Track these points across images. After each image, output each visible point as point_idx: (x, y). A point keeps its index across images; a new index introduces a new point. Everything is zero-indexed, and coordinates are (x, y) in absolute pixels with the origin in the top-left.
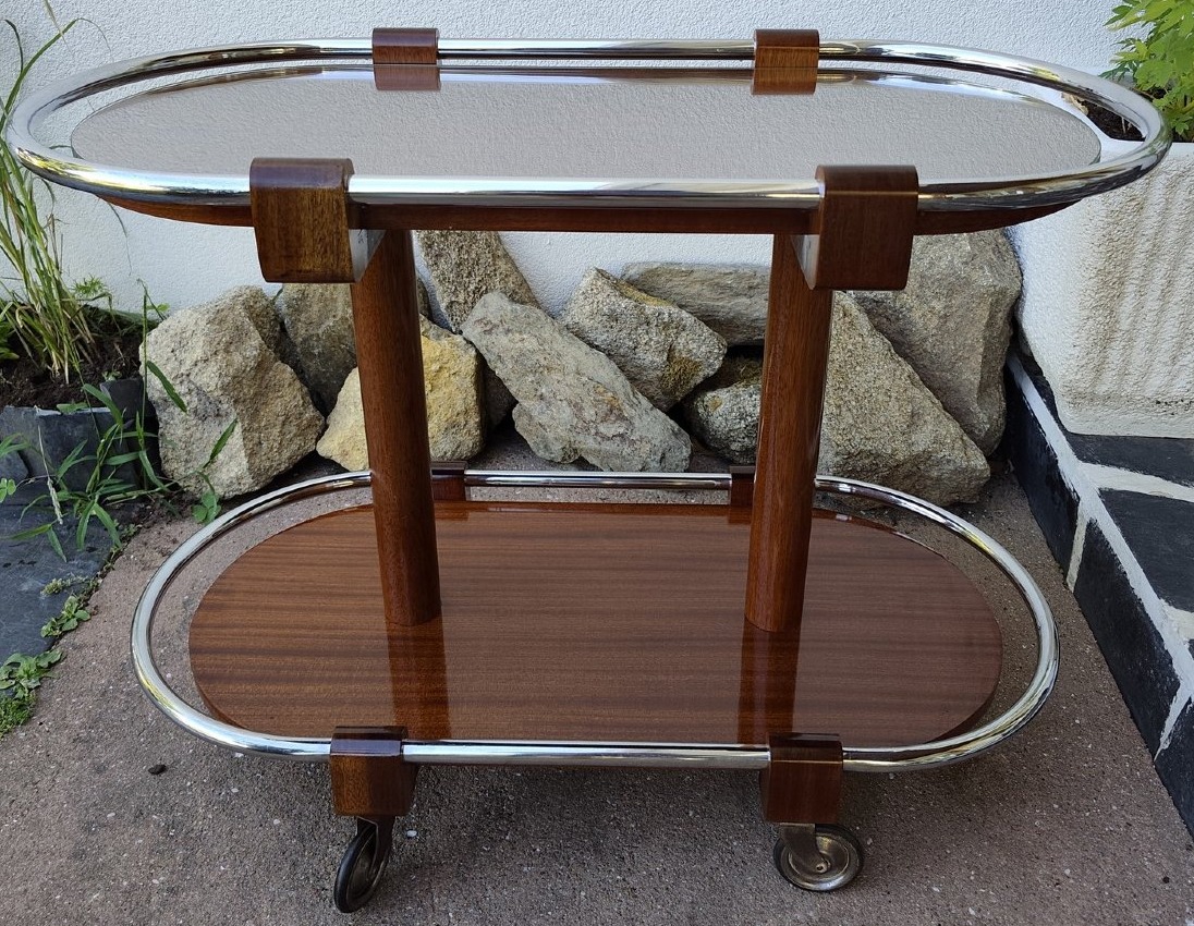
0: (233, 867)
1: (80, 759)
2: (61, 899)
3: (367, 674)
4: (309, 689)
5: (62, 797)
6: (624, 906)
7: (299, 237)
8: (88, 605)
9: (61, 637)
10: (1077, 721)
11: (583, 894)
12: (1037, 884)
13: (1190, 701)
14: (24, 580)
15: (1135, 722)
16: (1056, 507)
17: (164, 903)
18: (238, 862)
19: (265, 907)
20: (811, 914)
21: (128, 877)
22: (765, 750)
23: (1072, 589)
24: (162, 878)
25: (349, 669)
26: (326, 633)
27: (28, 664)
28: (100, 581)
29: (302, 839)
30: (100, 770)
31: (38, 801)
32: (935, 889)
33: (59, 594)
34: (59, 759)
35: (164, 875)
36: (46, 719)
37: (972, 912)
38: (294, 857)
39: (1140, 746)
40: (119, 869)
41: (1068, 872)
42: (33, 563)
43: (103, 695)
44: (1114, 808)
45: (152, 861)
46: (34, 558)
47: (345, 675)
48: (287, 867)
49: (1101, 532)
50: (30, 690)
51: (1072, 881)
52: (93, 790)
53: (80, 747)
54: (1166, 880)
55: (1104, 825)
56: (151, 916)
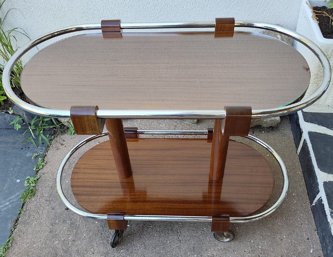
0: (87, 235)
1: (48, 206)
2: (49, 243)
4: (101, 197)
5: (45, 216)
6: (178, 245)
7: (85, 127)
8: (44, 161)
9: (39, 170)
10: (293, 195)
11: (168, 241)
12: (277, 240)
13: (321, 197)
14: (27, 153)
15: (308, 195)
16: (297, 131)
17: (72, 244)
18: (88, 233)
19: (95, 245)
20: (222, 247)
21: (63, 238)
22: (211, 218)
23: (298, 154)
24: (71, 238)
26: (104, 181)
27: (32, 179)
28: (46, 153)
29: (103, 227)
30: (53, 209)
31: (40, 217)
32: (252, 241)
33: (36, 157)
34: (43, 206)
35: (71, 237)
36: (38, 194)
37: (260, 247)
38: (101, 232)
39: (308, 201)
40: (61, 236)
41: (285, 237)
42: (29, 148)
43: (51, 187)
44: (299, 219)
45: (68, 233)
46: (29, 146)
47: (109, 193)
48: (100, 235)
49: (307, 144)
50: (33, 187)
51: (285, 239)
52: (52, 214)
53: (48, 202)
54: (308, 239)
55: (295, 224)
56: (70, 247)
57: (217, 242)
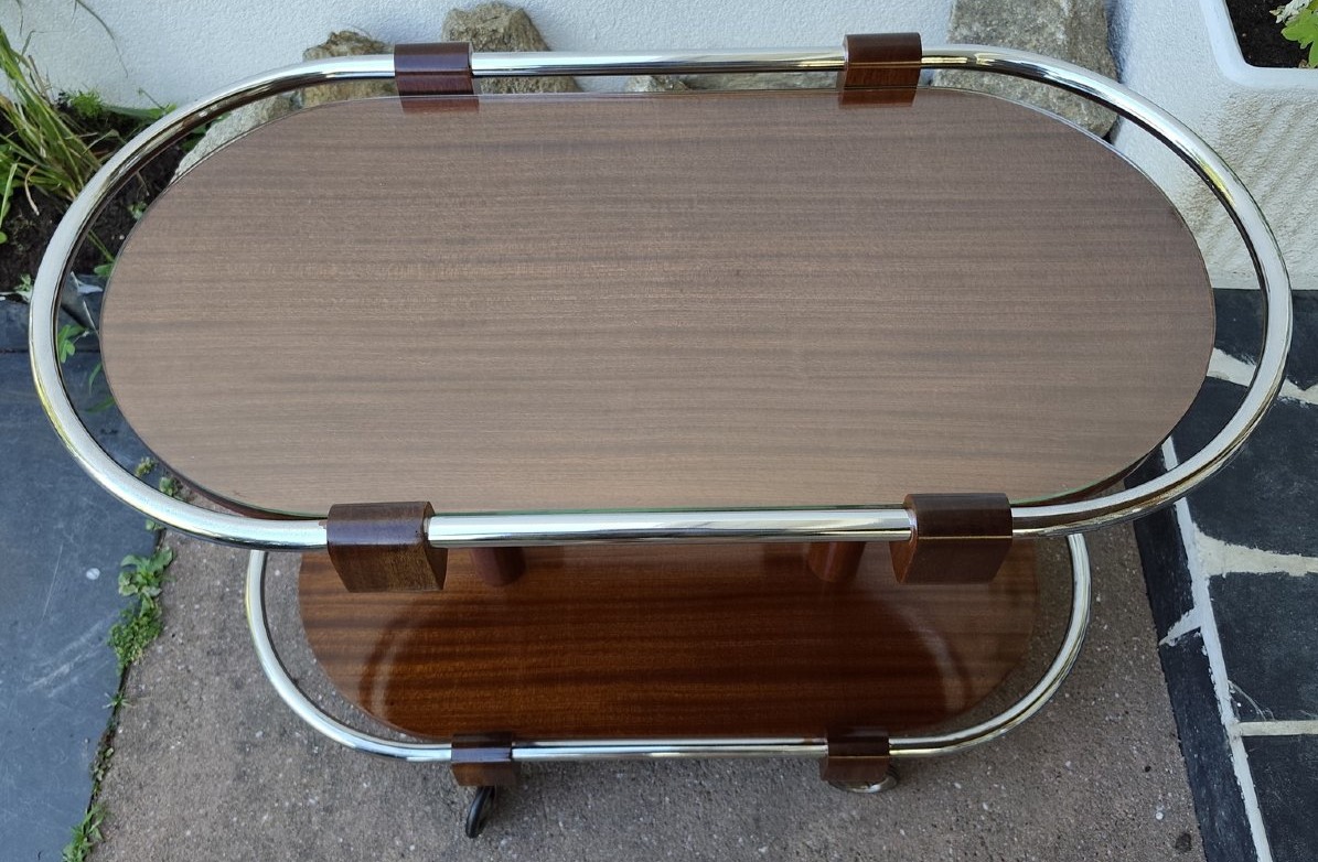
0: (375, 784)
1: (218, 674)
2: (238, 821)
3: (468, 649)
5: (211, 715)
6: (701, 810)
8: (181, 488)
13: (1199, 630)
15: (1150, 599)
17: (323, 822)
20: (854, 813)
21: (289, 798)
22: (824, 744)
24: (316, 798)
25: (451, 643)
27: (144, 567)
30: (238, 685)
31: (192, 720)
32: (958, 785)
33: (151, 475)
34: (200, 675)
35: (318, 795)
36: (176, 629)
37: (985, 807)
38: (424, 771)
39: (1150, 629)
40: (278, 791)
41: (1068, 764)
42: (114, 432)
43: (222, 598)
44: (1117, 695)
45: (305, 781)
46: (113, 427)
48: (419, 780)
50: (153, 598)
51: (1071, 773)
52: (237, 707)
53: (215, 660)
54: (1148, 769)
55: (1105, 715)
56: (315, 835)
57: (836, 795)
